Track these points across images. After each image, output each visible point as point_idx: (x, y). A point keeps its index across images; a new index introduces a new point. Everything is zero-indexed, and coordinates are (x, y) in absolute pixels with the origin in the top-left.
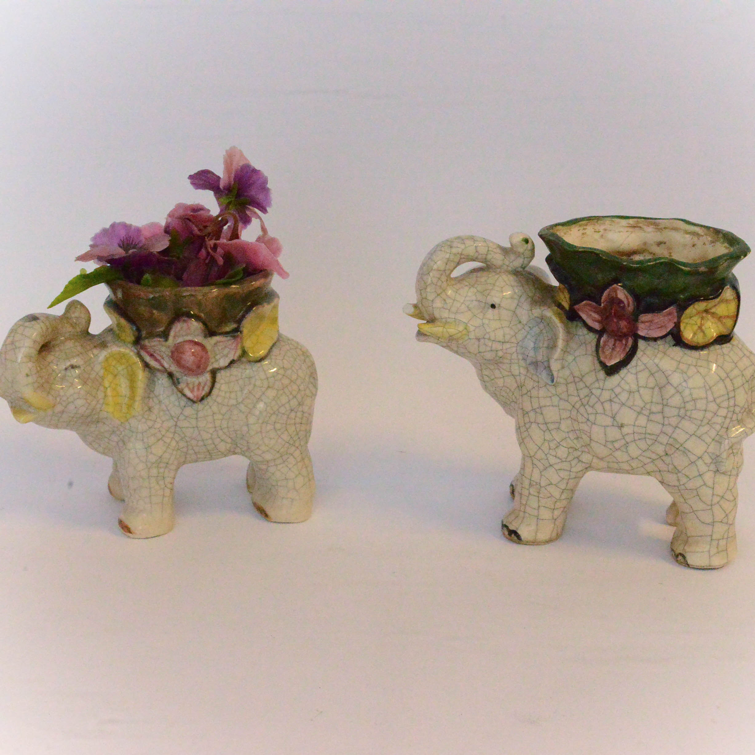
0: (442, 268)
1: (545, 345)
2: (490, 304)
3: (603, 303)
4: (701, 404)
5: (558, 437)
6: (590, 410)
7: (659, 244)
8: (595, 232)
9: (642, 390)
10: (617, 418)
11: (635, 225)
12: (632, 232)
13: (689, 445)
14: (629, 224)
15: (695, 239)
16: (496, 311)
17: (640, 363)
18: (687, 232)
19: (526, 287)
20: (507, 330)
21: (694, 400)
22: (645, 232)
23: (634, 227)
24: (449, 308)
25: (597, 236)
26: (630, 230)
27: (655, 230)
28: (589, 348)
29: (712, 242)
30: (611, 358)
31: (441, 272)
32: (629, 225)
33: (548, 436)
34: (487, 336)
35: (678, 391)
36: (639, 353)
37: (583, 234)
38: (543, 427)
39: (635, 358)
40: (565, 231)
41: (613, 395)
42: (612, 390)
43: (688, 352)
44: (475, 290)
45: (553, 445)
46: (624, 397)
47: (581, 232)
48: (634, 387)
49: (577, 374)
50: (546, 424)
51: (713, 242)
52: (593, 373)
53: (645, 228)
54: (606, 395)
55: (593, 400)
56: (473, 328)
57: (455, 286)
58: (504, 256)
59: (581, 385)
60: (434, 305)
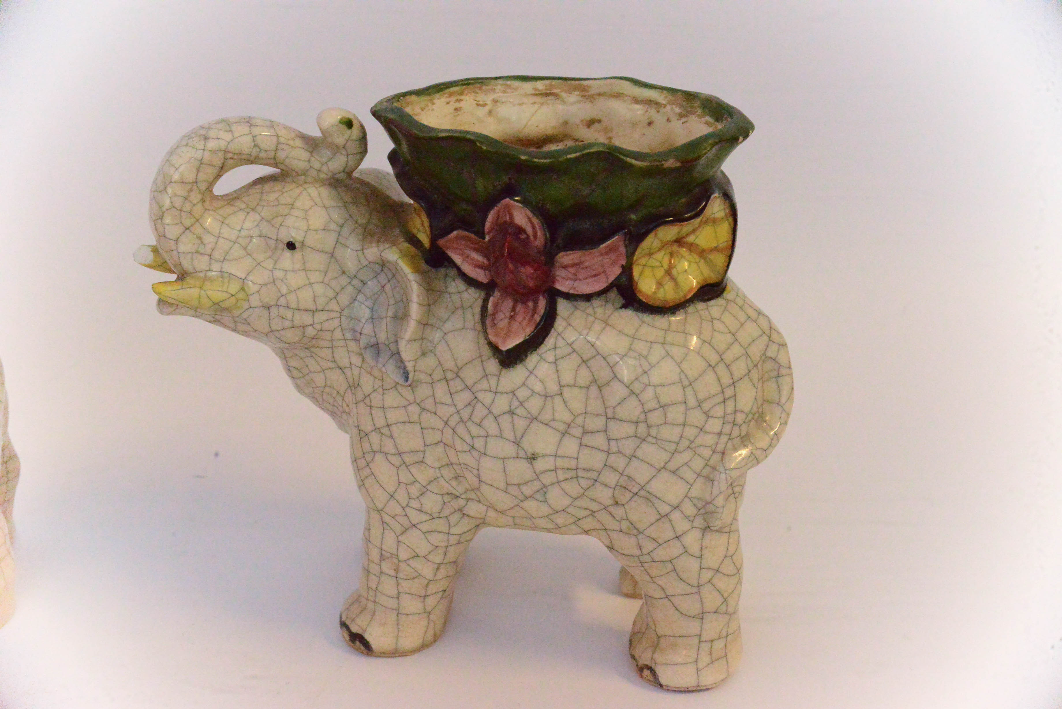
1: (390, 314)
2: (286, 240)
3: (489, 233)
4: (675, 414)
5: (423, 475)
6: (475, 430)
7: (590, 123)
8: (478, 105)
9: (567, 393)
10: (525, 444)
11: (548, 91)
12: (542, 104)
13: (656, 486)
14: (536, 89)
15: (652, 112)
16: (297, 254)
17: (561, 343)
18: (637, 101)
19: (353, 208)
20: (319, 289)
21: (663, 407)
22: (564, 102)
23: (547, 95)
24: (209, 251)
25: (481, 112)
26: (539, 99)
27: (581, 99)
28: (469, 316)
29: (681, 116)
30: (507, 335)
31: (189, 187)
32: (537, 92)
33: (405, 477)
34: (282, 301)
35: (633, 393)
36: (559, 324)
37: (456, 109)
38: (396, 460)
39: (553, 333)
40: (423, 105)
41: (516, 403)
42: (513, 392)
43: (647, 318)
44: (258, 217)
45: (414, 490)
46: (534, 405)
47: (453, 105)
48: (553, 387)
49: (449, 364)
50: (400, 454)
51: (684, 116)
52: (477, 363)
53: (564, 95)
54: (502, 404)
55: (480, 411)
56: (256, 288)
57: (221, 212)
58: (311, 152)
59: (457, 385)
60: (182, 248)
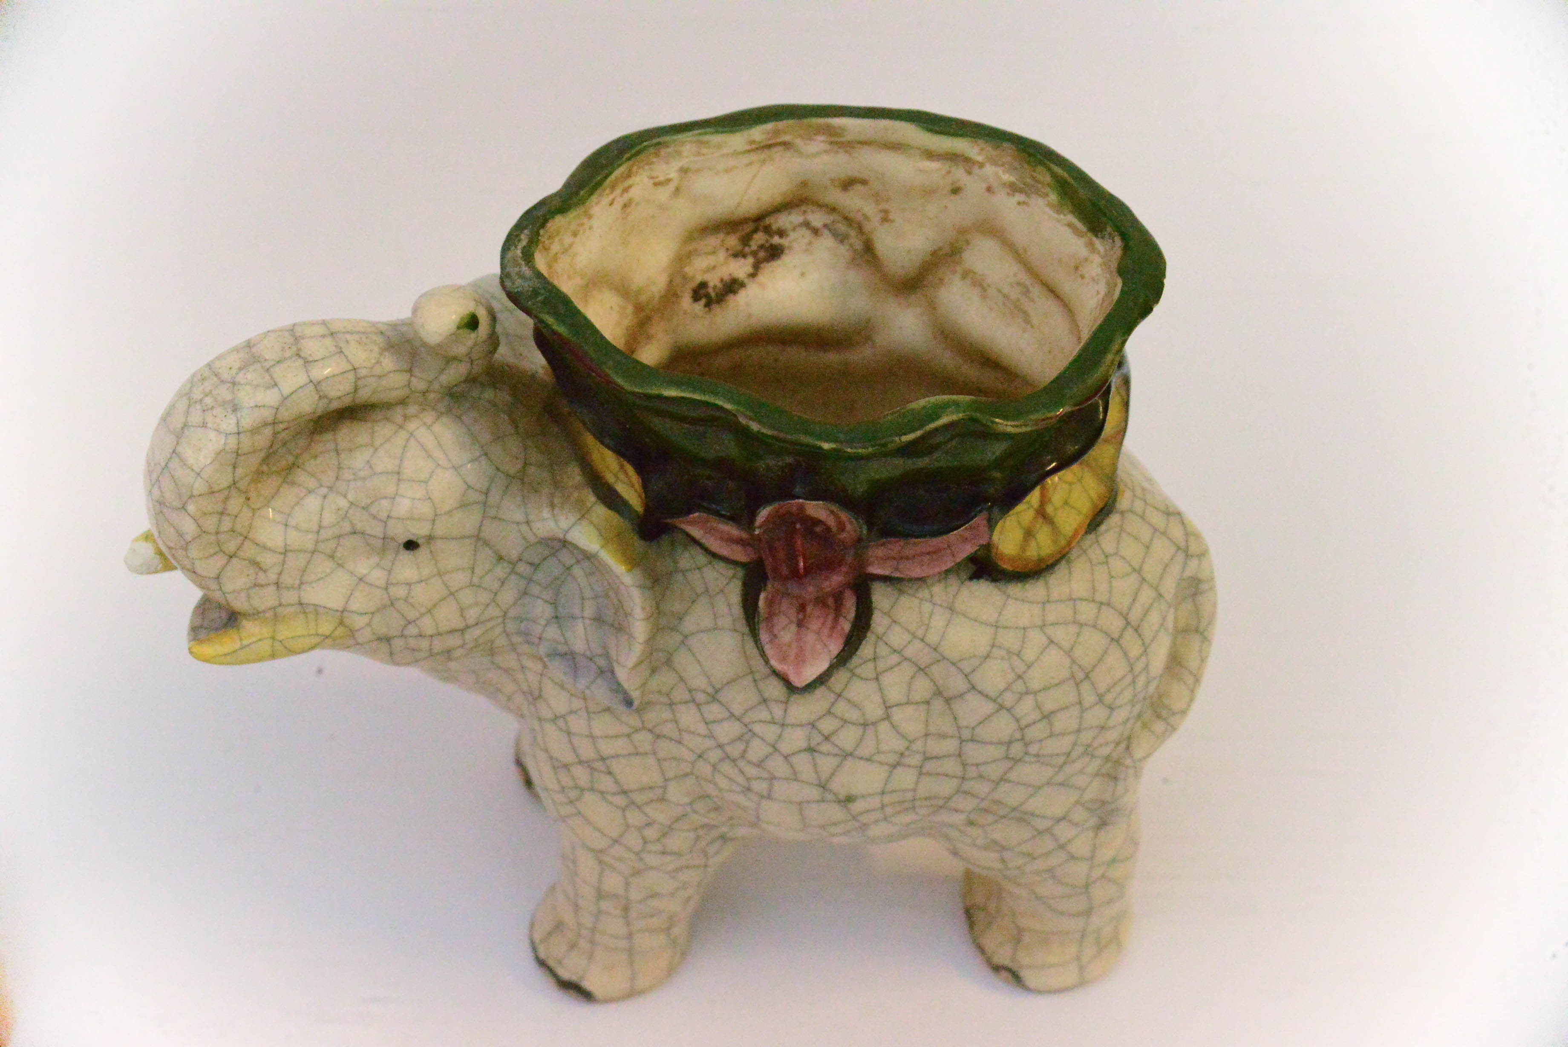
0: (225, 480)
1: (589, 612)
2: (403, 539)
4: (1065, 721)
6: (751, 771)
7: (847, 184)
8: (656, 184)
9: (897, 715)
10: (835, 785)
11: (770, 142)
12: (764, 162)
14: (752, 142)
15: (959, 173)
16: (422, 553)
17: (883, 650)
18: (930, 155)
19: (496, 451)
20: (467, 597)
21: (1047, 717)
22: (800, 153)
23: (769, 146)
24: (272, 576)
25: (663, 195)
26: (758, 157)
27: (827, 147)
28: (721, 606)
29: (1013, 189)
31: (222, 496)
32: (754, 146)
33: (635, 818)
34: (412, 630)
35: (1001, 707)
36: (879, 622)
37: (625, 206)
38: (621, 800)
39: (870, 638)
40: (573, 227)
41: (817, 739)
42: (813, 725)
43: (1014, 589)
44: (343, 503)
45: (651, 833)
46: (847, 738)
47: (618, 205)
48: (874, 710)
49: (699, 682)
50: (625, 792)
51: (1021, 191)
52: (747, 681)
53: (798, 142)
54: (795, 739)
55: (757, 750)
56: (365, 619)
57: (278, 502)
58: (410, 371)
59: (714, 711)
60: (228, 586)
